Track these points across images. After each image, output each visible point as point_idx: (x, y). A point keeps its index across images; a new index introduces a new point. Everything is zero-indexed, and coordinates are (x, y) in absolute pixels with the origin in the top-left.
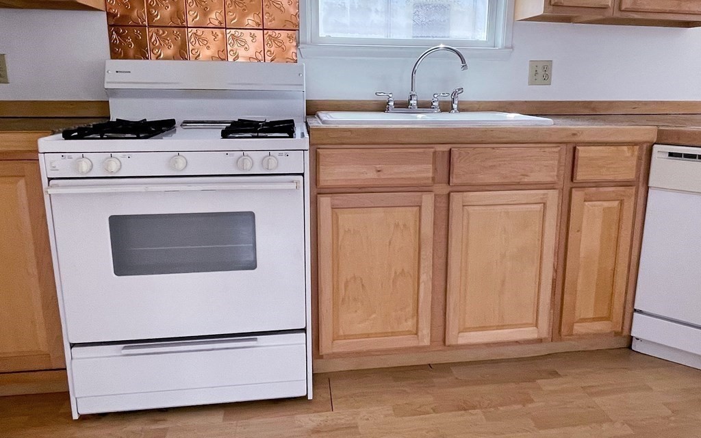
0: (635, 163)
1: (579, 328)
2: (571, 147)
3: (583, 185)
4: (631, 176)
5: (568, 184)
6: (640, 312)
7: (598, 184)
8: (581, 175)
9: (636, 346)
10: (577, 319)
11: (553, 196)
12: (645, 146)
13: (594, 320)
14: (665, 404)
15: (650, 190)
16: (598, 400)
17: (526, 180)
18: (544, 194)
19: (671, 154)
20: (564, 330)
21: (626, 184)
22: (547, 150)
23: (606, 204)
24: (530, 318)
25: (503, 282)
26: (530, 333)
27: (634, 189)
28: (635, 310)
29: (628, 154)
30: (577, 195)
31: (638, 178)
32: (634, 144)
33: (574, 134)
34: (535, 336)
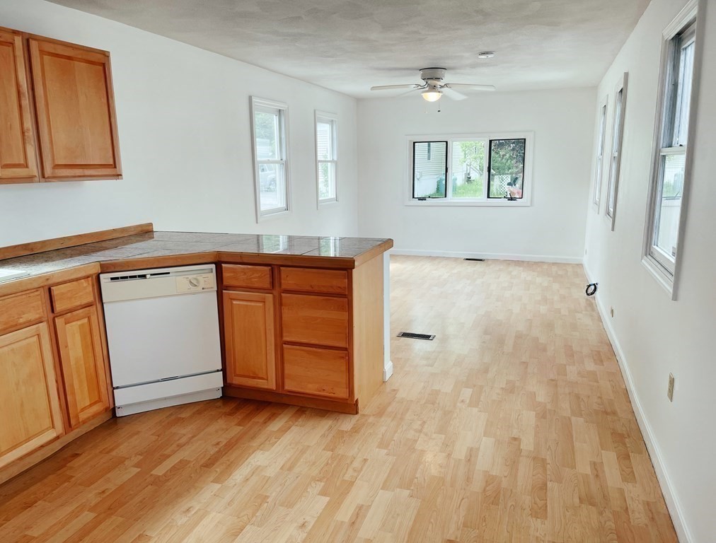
0: (91, 289)
1: (83, 416)
2: (47, 288)
3: (61, 315)
4: (90, 299)
5: (51, 315)
6: (117, 388)
7: (71, 311)
8: (59, 307)
9: (119, 413)
10: (79, 411)
11: (43, 327)
12: (94, 277)
13: (91, 405)
14: (152, 435)
15: (104, 305)
16: (114, 453)
17: (21, 321)
18: (37, 328)
19: (112, 279)
20: (73, 422)
21: (89, 305)
22: (31, 295)
23: (79, 323)
24: (47, 422)
25: (22, 405)
26: (51, 435)
27: (94, 307)
28: (114, 388)
29: (85, 285)
30: (59, 321)
31: (95, 298)
32: (88, 277)
33: (48, 279)
34: (54, 435)
